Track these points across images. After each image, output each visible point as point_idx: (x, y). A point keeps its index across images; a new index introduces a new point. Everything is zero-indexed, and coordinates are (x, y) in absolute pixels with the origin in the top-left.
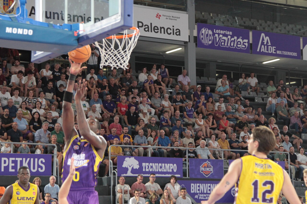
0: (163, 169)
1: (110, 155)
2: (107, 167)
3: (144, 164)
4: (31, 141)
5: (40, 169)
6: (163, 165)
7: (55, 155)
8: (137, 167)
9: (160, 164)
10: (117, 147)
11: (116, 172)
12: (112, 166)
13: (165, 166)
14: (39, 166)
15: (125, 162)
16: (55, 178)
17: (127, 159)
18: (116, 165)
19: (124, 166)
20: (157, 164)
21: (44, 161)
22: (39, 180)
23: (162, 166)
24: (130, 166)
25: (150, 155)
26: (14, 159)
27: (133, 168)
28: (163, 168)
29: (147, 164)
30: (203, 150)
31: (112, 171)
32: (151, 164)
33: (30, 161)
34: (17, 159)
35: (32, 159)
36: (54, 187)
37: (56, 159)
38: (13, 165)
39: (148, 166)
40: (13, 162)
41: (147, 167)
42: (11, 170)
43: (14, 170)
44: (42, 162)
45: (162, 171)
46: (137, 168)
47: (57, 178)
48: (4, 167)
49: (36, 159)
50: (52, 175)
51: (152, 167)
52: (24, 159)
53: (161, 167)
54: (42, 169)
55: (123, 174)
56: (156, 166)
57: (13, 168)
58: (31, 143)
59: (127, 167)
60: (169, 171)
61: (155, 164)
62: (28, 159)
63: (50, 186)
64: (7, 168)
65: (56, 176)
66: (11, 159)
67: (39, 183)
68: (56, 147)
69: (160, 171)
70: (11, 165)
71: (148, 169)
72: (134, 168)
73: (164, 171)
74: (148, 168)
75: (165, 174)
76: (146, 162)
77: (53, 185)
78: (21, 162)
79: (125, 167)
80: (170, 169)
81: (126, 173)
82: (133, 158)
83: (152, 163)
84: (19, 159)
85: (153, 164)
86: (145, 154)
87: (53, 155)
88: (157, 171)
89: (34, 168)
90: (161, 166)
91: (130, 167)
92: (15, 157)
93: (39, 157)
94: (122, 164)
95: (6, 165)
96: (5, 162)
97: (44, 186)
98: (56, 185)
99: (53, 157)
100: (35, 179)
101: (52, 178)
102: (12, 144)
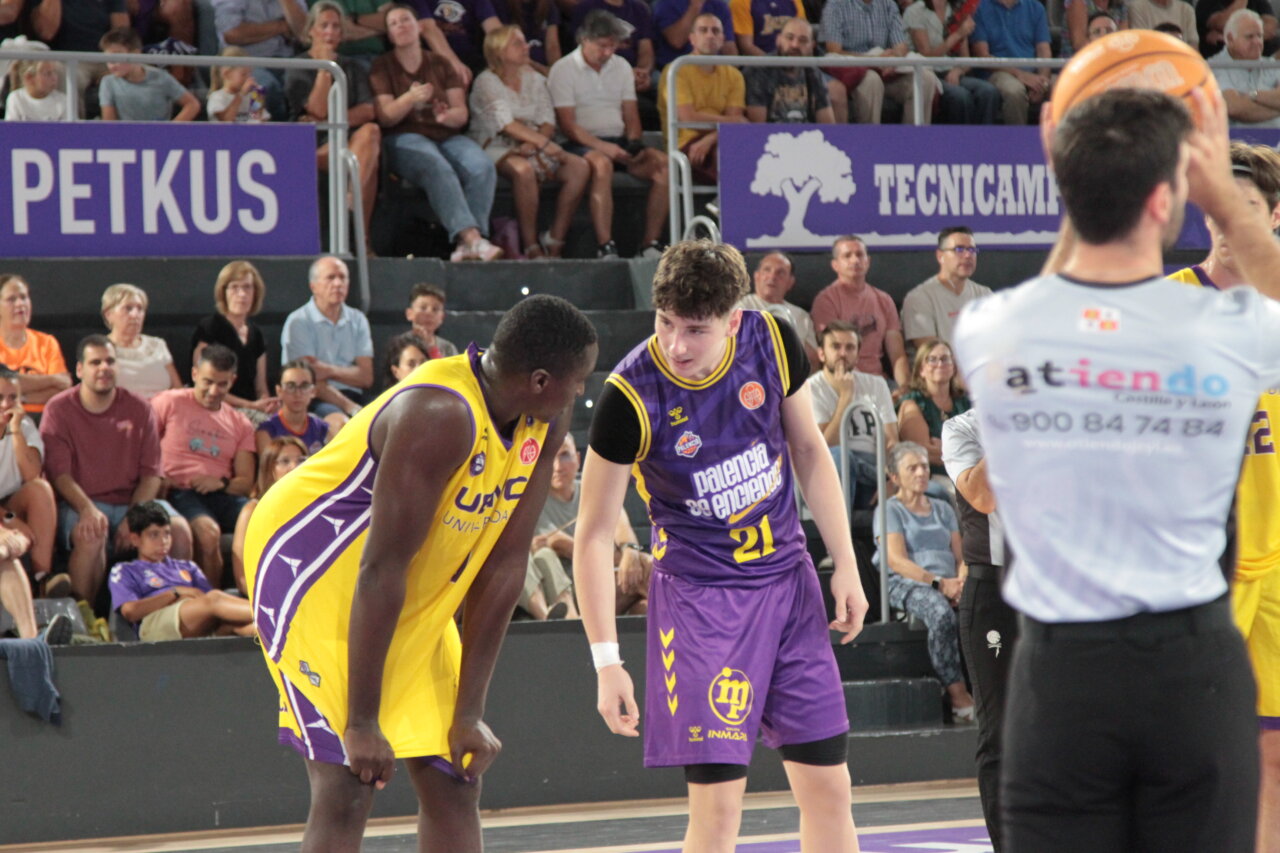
0: (1005, 201)
1: (670, 119)
2: (655, 199)
3: (883, 173)
4: (187, 42)
5: (245, 217)
6: (1005, 171)
7: (336, 126)
8: (839, 188)
9: (986, 171)
10: (714, 68)
11: (711, 225)
12: (687, 189)
13: (1015, 181)
14: (240, 199)
15: (764, 164)
16: (344, 269)
17: (778, 142)
18: (712, 182)
19: (759, 187)
20: (967, 170)
21: (269, 166)
22: (250, 279)
23: (997, 179)
24: (799, 183)
25: (918, 114)
26: (84, 156)
27: (815, 197)
28: (1001, 194)
29: (905, 171)
30: (1250, 70)
31: (691, 221)
32: (927, 171)
33: (184, 168)
34: (104, 156)
35: (197, 158)
36: (342, 322)
37: (341, 152)
38: (85, 191)
39: (913, 186)
40: (81, 173)
41: (903, 190)
42: (71, 225)
43: (87, 227)
44: (256, 172)
45: (1000, 211)
46: (845, 199)
47: (353, 266)
48: (33, 207)
49: (223, 157)
50: (326, 249)
51: (933, 189)
52: (149, 157)
53: (991, 189)
54: (258, 212)
55: (756, 236)
56: (961, 181)
57: (82, 209)
58: (186, 53)
59: (777, 192)
60: (1040, 210)
61: (956, 168)
62: (174, 157)
63: (318, 317)
64: (45, 212)
65: (350, 257)
66: (69, 157)
67: (250, 299)
68: (342, 76)
69: (985, 209)
70: (73, 192)
71: (907, 199)
72: (827, 197)
73: (1011, 210)
74: (913, 193)
75: (1015, 231)
76: (895, 160)
77: (332, 312)
78: (133, 173)
79: (770, 195)
80: (1046, 198)
81: (776, 230)
82: (813, 138)
83: (935, 160)
84: (116, 159)
85: (943, 169)
86: (894, 111)
87: (321, 127)
88: (968, 210)
89: (211, 212)
90: (991, 181)
91: (798, 189)
92: (95, 147)
93: (239, 141)
94: (750, 175)
95: (42, 192)
96: (33, 175)
97: (280, 320)
98: (348, 312)
99: (322, 137)
100: (225, 273)
101: (327, 273)
102: (73, 64)
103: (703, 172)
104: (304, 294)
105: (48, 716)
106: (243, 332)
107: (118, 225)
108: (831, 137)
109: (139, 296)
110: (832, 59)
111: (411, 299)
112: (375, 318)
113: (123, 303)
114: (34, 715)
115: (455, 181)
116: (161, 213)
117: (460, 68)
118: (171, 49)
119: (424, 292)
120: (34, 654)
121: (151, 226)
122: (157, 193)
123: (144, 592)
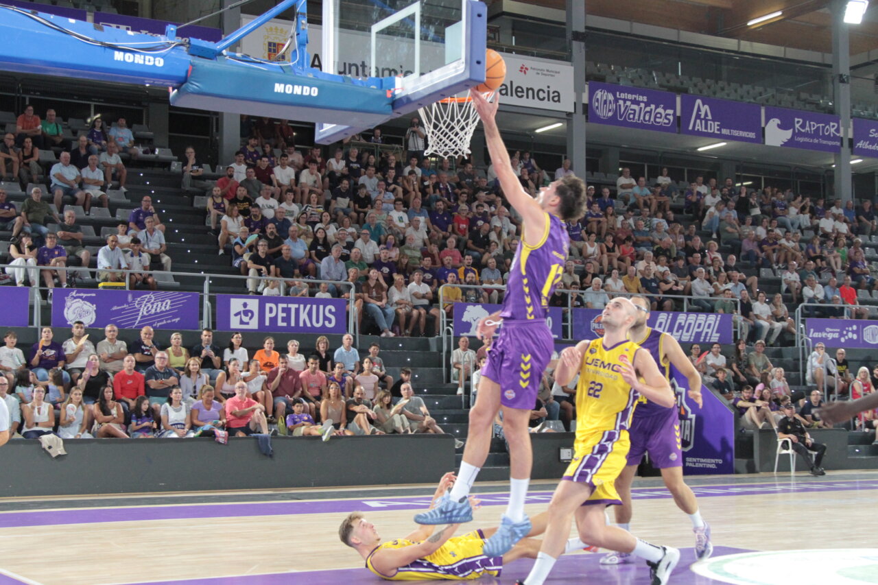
1: (441, 300)
2: (437, 321)
4: (314, 276)
5: (327, 323)
7: (351, 299)
10: (454, 288)
11: (451, 329)
12: (445, 320)
14: (325, 318)
15: (466, 313)
16: (352, 338)
17: (470, 308)
18: (452, 318)
19: (464, 319)
21: (333, 310)
22: (326, 340)
24: (475, 319)
26: (285, 305)
30: (597, 294)
31: (445, 328)
33: (311, 309)
34: (290, 306)
35: (314, 307)
36: (351, 352)
37: (353, 306)
38: (284, 315)
40: (284, 310)
42: (280, 324)
43: (285, 324)
44: (330, 311)
47: (354, 337)
48: (271, 318)
49: (321, 307)
52: (302, 306)
54: (330, 321)
55: (464, 333)
57: (284, 320)
58: (313, 279)
59: (469, 321)
62: (308, 306)
63: (344, 350)
64: (274, 320)
66: (281, 306)
67: (325, 346)
68: (354, 286)
70: (281, 315)
77: (348, 349)
78: (297, 311)
79: (467, 322)
81: (468, 331)
82: (479, 307)
84: (293, 307)
87: (348, 300)
89: (318, 321)
91: (475, 321)
92: (288, 303)
93: (325, 302)
94: (462, 316)
95: (273, 315)
96: (271, 310)
97: (334, 350)
98: (352, 349)
99: (348, 302)
100: (319, 339)
101: (347, 338)
102: (282, 281)
103: (449, 315)
104: (341, 344)
105: (269, 455)
106: (324, 355)
107: (293, 324)
108: (484, 307)
109: (296, 343)
110: (485, 286)
111: (370, 346)
112: (360, 351)
113: (293, 345)
114: (265, 454)
115: (382, 315)
116: (304, 321)
117: (385, 285)
118: (309, 278)
119: (374, 345)
120: (266, 439)
121: (301, 324)
122: (303, 316)
123: (295, 423)
